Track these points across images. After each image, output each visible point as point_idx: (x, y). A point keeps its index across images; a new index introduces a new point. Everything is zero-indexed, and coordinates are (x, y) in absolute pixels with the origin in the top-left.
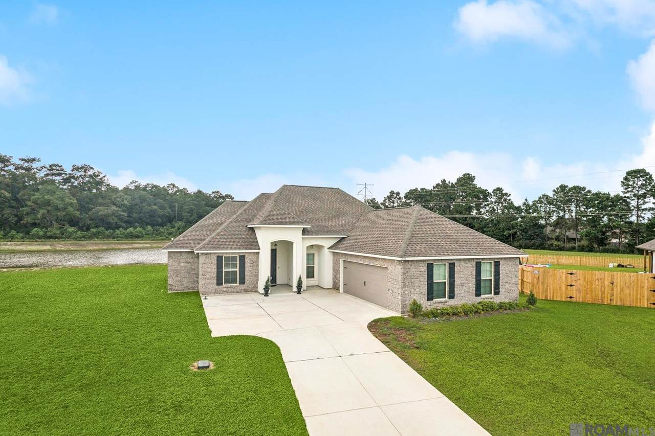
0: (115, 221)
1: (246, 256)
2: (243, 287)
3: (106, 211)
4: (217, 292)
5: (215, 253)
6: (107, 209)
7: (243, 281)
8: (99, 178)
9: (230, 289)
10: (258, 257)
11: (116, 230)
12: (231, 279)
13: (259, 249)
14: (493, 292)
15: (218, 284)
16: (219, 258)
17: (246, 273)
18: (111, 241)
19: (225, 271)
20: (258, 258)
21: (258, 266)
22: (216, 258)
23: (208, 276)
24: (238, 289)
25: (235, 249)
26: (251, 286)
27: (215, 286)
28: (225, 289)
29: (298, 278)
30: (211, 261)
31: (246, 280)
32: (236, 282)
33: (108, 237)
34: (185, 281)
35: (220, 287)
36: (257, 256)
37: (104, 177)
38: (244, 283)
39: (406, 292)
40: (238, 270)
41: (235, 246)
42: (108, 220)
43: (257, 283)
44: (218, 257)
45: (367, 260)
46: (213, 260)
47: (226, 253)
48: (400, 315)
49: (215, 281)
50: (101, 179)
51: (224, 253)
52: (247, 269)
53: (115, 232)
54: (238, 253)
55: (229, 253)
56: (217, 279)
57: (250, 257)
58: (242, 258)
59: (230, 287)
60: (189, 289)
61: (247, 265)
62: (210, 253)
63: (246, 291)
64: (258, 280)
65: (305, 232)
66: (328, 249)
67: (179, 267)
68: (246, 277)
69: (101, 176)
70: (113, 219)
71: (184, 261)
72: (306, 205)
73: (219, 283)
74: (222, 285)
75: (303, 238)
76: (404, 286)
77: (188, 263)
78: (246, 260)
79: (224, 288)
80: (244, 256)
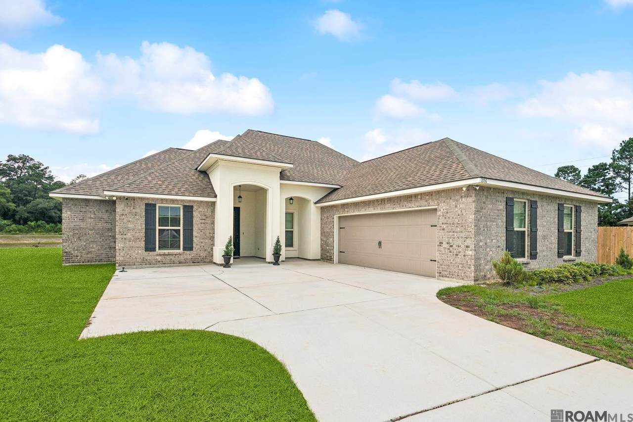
0: (58, 215)
1: (195, 208)
2: (188, 255)
3: (47, 204)
4: (145, 263)
5: (142, 199)
6: (48, 202)
7: (189, 246)
8: (40, 169)
9: (168, 257)
10: (214, 208)
11: (58, 224)
12: (169, 242)
13: (216, 196)
14: (573, 252)
15: (147, 249)
16: (150, 208)
17: (195, 234)
18: (52, 234)
19: (159, 230)
20: (213, 211)
21: (213, 223)
22: (144, 207)
23: (129, 235)
24: (182, 258)
25: (177, 195)
26: (203, 254)
27: (142, 252)
28: (159, 258)
29: (275, 241)
30: (134, 211)
31: (194, 245)
32: (179, 248)
33: (49, 231)
34: (95, 248)
35: (151, 253)
36: (212, 208)
37: (46, 168)
38: (191, 249)
39: (481, 244)
40: (181, 228)
41: (176, 190)
42: (50, 214)
43: (212, 249)
44: (147, 205)
45: (388, 205)
46: (138, 210)
47: (162, 200)
48: (472, 283)
49: (143, 244)
50: (42, 170)
51: (157, 199)
52: (195, 228)
53: (57, 226)
54: (182, 201)
55: (166, 200)
56: (145, 241)
57: (200, 209)
58: (189, 209)
59: (169, 254)
60: (101, 260)
61: (197, 220)
62: (134, 199)
63: (196, 262)
64: (213, 245)
65: (283, 176)
66: (316, 203)
67: (83, 225)
68: (195, 239)
69: (42, 168)
70: (55, 213)
71: (92, 216)
72: (280, 151)
73: (149, 247)
74: (154, 250)
75: (281, 184)
76: (478, 233)
77: (100, 219)
78: (195, 214)
79: (157, 255)
80: (192, 207)
